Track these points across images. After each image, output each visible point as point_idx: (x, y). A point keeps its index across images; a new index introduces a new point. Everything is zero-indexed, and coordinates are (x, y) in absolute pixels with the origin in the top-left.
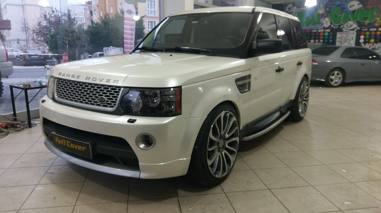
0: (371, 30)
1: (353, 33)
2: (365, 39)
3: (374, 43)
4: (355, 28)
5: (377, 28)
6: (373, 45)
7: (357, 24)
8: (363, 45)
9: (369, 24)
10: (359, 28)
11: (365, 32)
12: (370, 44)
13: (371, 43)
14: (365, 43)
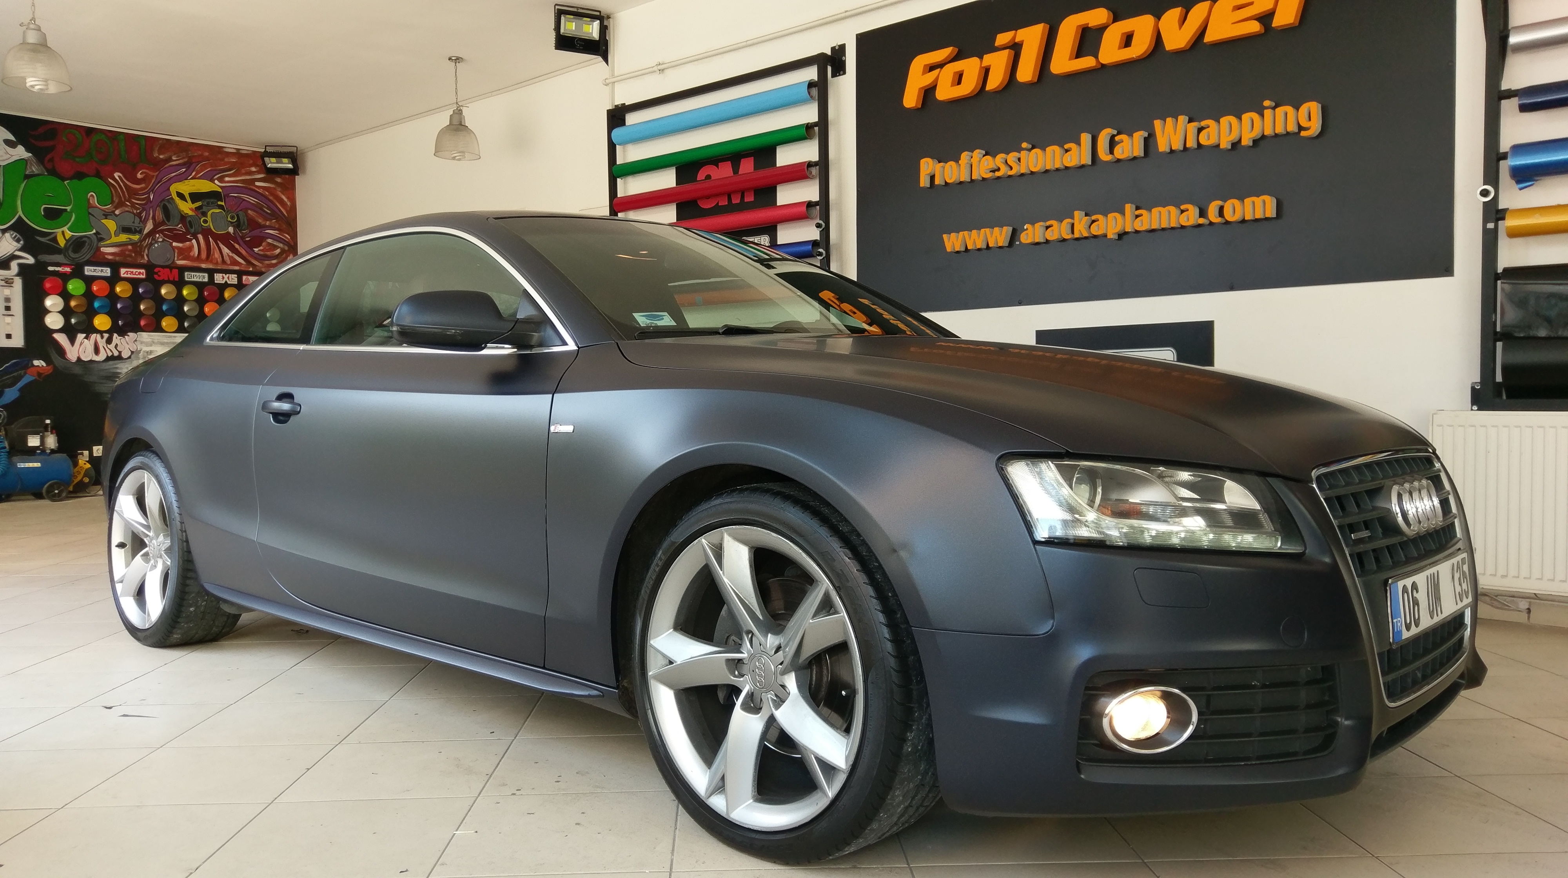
0: (89, 271)
1: (9, 282)
2: (66, 312)
3: (110, 332)
4: (13, 257)
5: (115, 267)
6: (109, 341)
7: (18, 241)
8: (62, 339)
9: (77, 244)
10: (30, 260)
11: (65, 278)
12: (93, 336)
13: (101, 333)
14: (70, 331)
